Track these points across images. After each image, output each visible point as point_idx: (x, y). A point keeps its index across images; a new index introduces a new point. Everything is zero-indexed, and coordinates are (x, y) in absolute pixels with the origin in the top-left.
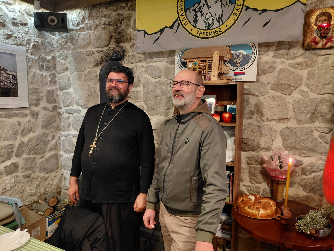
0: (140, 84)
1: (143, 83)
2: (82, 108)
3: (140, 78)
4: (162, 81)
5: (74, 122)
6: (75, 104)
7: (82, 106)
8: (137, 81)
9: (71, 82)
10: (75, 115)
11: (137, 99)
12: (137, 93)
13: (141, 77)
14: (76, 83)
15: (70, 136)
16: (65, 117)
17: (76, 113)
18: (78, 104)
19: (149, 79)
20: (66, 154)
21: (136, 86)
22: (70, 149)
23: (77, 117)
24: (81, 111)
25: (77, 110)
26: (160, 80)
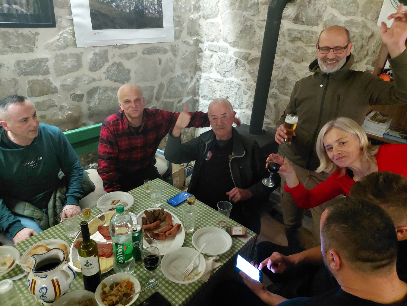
0: (319, 22)
1: (324, 22)
2: (231, 46)
3: (322, 13)
4: (356, 20)
5: (218, 64)
6: (222, 39)
7: (230, 43)
8: (316, 16)
9: (220, 10)
10: (221, 54)
11: (310, 43)
12: (312, 34)
13: (323, 11)
14: (227, 11)
15: (211, 80)
16: (207, 55)
17: (222, 51)
18: (225, 40)
19: (336, 17)
20: (203, 100)
21: (313, 24)
22: (209, 95)
23: (222, 57)
24: (229, 50)
25: (224, 48)
26: (352, 20)
